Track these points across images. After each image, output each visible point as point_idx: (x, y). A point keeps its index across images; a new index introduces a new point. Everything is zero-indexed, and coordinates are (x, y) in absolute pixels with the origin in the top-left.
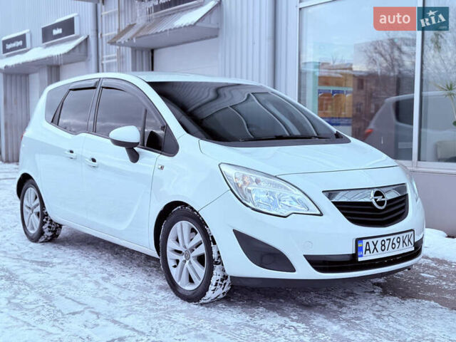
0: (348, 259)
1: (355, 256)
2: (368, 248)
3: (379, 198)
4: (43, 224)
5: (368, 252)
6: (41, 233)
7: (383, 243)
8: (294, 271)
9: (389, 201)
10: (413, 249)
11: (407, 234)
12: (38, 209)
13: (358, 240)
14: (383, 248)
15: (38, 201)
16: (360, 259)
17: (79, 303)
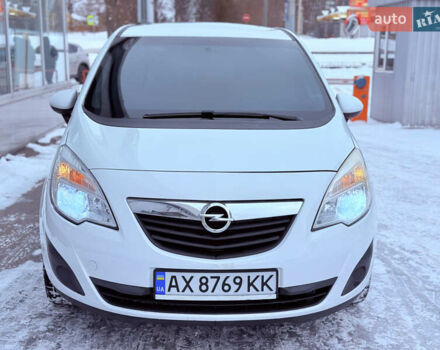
2: (174, 284)
3: (218, 217)
5: (174, 290)
7: (204, 281)
11: (261, 274)
13: (158, 271)
14: (204, 288)
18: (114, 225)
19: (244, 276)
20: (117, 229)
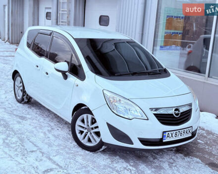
0: (158, 140)
1: (162, 139)
3: (177, 112)
4: (23, 96)
6: (23, 99)
8: (133, 144)
9: (181, 113)
10: (191, 135)
12: (22, 88)
13: (164, 132)
15: (21, 84)
16: (164, 141)
17: (35, 145)
18: (146, 118)
19: (185, 130)
20: (148, 119)
